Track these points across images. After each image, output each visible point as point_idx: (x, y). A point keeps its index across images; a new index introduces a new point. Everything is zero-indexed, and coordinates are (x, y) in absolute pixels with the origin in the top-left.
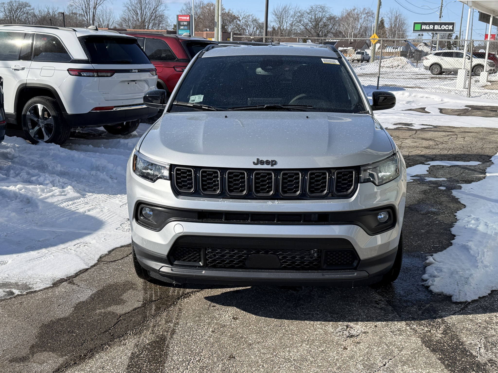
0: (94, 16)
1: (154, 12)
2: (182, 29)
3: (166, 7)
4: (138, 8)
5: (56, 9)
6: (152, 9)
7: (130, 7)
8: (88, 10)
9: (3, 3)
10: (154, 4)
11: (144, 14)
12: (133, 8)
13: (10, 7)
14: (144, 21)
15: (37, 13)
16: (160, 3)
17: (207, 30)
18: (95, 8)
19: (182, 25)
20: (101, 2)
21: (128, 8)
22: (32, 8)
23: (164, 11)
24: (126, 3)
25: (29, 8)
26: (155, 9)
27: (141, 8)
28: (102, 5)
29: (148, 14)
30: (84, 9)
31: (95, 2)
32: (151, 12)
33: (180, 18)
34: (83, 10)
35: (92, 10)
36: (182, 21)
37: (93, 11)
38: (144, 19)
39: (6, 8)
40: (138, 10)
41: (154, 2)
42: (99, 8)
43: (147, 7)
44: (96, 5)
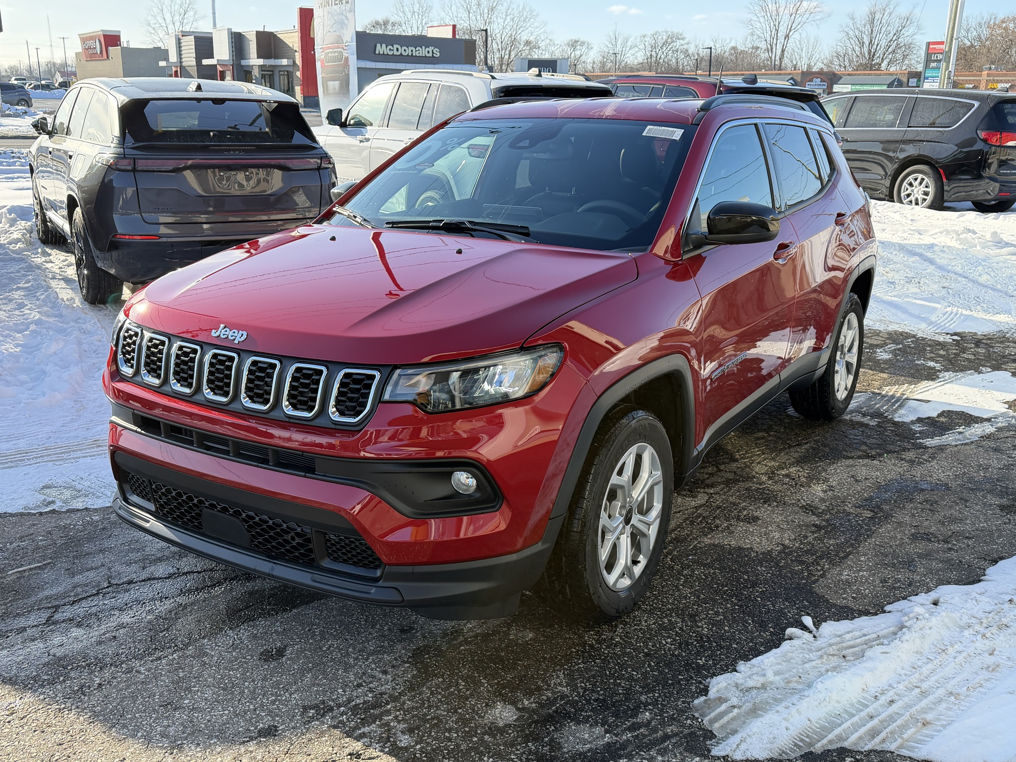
0: (783, 51)
1: (894, 39)
2: (933, 68)
3: (919, 27)
4: (867, 32)
5: (728, 41)
6: (892, 34)
7: (851, 33)
8: (775, 40)
9: (644, 36)
10: (897, 25)
11: (876, 44)
12: (857, 34)
13: (654, 42)
14: (873, 56)
15: (692, 50)
16: (908, 23)
17: (990, 69)
18: (787, 37)
19: (935, 61)
20: (800, 26)
21: (848, 34)
22: (685, 41)
23: (914, 37)
24: (844, 25)
25: (681, 41)
26: (898, 34)
27: (872, 32)
28: (800, 30)
29: (883, 43)
30: (768, 39)
31: (789, 27)
32: (889, 40)
33: (931, 46)
34: (766, 41)
35: (781, 39)
36: (935, 54)
37: (783, 41)
38: (874, 53)
39: (646, 44)
40: (865, 37)
41: (898, 21)
42: (795, 37)
43: (883, 30)
44: (790, 31)
